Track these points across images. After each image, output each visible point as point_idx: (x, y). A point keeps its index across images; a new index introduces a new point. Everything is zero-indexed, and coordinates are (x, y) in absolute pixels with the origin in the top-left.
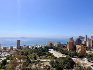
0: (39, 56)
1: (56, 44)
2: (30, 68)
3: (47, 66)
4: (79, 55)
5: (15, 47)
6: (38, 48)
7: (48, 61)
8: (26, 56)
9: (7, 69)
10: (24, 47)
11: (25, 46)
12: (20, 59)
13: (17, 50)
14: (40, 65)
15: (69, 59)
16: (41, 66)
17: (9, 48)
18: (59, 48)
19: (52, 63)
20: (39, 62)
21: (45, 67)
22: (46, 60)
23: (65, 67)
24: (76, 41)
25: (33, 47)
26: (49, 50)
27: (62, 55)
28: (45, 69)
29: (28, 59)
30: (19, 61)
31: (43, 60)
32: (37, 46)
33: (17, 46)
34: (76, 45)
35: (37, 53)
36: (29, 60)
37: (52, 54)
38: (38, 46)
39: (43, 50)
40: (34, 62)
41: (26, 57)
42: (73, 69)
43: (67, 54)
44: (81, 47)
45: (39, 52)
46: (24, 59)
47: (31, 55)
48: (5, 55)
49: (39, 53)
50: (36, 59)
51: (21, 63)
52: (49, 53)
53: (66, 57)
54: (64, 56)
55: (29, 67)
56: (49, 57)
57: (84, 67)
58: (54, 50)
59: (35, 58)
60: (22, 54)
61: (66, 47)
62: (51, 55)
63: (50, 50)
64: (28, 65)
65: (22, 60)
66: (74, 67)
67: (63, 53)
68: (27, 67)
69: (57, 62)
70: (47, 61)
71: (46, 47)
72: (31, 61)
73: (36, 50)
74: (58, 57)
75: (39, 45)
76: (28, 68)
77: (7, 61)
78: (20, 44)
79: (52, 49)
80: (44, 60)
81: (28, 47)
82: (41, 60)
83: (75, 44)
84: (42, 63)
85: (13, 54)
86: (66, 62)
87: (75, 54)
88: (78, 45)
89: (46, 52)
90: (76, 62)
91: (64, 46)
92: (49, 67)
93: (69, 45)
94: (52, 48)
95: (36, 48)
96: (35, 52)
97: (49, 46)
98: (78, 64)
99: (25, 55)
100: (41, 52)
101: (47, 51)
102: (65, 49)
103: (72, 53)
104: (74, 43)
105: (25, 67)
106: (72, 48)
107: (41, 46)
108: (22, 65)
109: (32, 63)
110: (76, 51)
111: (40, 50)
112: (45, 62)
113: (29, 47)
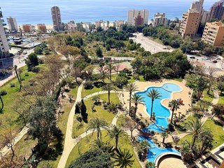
0: (109, 50)
1: (152, 20)
2: (90, 74)
3: (126, 71)
4: (207, 49)
5: (50, 26)
6: (105, 29)
7: (129, 61)
8: (79, 47)
9: (42, 72)
10: (70, 26)
11: (73, 23)
12: (66, 54)
13: (55, 34)
14: (111, 68)
15: (180, 58)
16: (113, 71)
17: (37, 28)
18: (159, 29)
19: (137, 64)
20: (107, 61)
21: (120, 72)
22: (123, 59)
23: (166, 74)
24: (209, 10)
25: (92, 27)
26: (132, 36)
27: (165, 47)
28: (120, 75)
29: (82, 54)
30: (64, 58)
31: (117, 59)
32: (102, 25)
33: (55, 23)
34: (207, 23)
35: (102, 43)
36: (86, 57)
37: (140, 44)
38: (106, 25)
39: (116, 35)
40: (96, 62)
41: (79, 50)
42: (183, 78)
43: (176, 46)
44: (218, 27)
45: (108, 39)
46: (74, 53)
47: (88, 45)
48: (32, 45)
49: (108, 43)
50: (101, 56)
51: (68, 62)
52: (132, 42)
53: (173, 54)
54: (167, 51)
55: (87, 72)
56: (130, 52)
57: (211, 77)
58: (146, 35)
59: (99, 54)
60: (69, 44)
61: (178, 29)
62: (136, 47)
63: (134, 34)
64: (85, 66)
65: (70, 57)
66: (187, 75)
67: (166, 44)
68: (83, 71)
69: (150, 64)
70: (125, 61)
71: (124, 27)
72: (90, 60)
73: (99, 33)
74: (153, 52)
75: (108, 22)
76: (85, 73)
77: (39, 57)
78: (59, 18)
79: (140, 32)
80: (120, 59)
81: (79, 26)
82: (112, 59)
83: (203, 21)
84: (115, 65)
85: (49, 43)
86: (169, 65)
87: (197, 45)
88: (212, 21)
89: (125, 40)
90: (195, 65)
91: (174, 26)
92: (130, 72)
93: (186, 22)
94: (139, 30)
95: (100, 29)
96: (98, 40)
97: (133, 24)
98: (198, 68)
99: (74, 46)
100: (112, 39)
101: (128, 37)
102: (173, 33)
103: (190, 42)
104: (202, 17)
105: (78, 70)
106: (195, 29)
107: (111, 25)
108: (71, 66)
109: (92, 64)
110: (202, 39)
111: (110, 35)
112: (121, 61)
113: (84, 26)
